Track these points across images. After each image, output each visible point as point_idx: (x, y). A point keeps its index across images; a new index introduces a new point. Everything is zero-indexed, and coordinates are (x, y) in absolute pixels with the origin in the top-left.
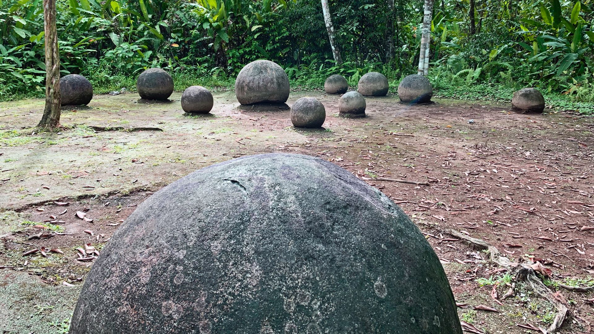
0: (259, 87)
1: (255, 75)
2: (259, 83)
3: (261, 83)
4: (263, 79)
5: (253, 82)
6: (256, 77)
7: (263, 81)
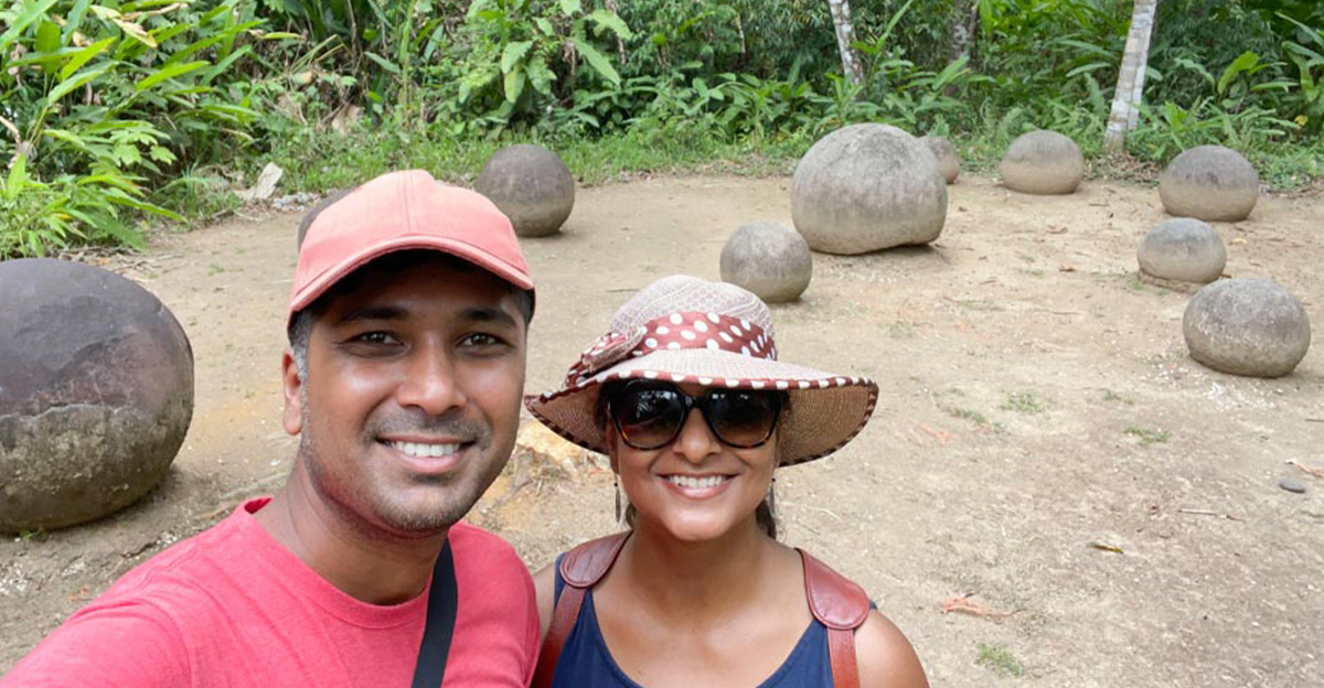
0: (896, 208)
1: (881, 174)
2: (895, 196)
3: (901, 195)
4: (906, 185)
5: (877, 193)
6: (884, 179)
7: (906, 191)
